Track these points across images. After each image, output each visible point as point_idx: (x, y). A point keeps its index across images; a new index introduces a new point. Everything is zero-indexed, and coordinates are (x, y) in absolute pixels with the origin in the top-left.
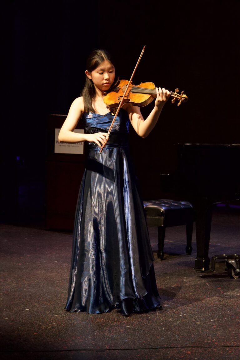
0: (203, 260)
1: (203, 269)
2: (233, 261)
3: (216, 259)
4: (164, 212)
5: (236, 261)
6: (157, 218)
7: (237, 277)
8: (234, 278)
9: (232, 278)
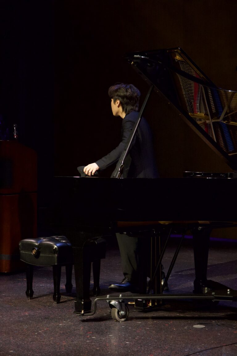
0: (82, 301)
1: (83, 312)
2: (117, 303)
3: (98, 300)
4: (57, 250)
5: (119, 302)
6: (51, 255)
7: (123, 320)
8: (120, 322)
9: (117, 321)
